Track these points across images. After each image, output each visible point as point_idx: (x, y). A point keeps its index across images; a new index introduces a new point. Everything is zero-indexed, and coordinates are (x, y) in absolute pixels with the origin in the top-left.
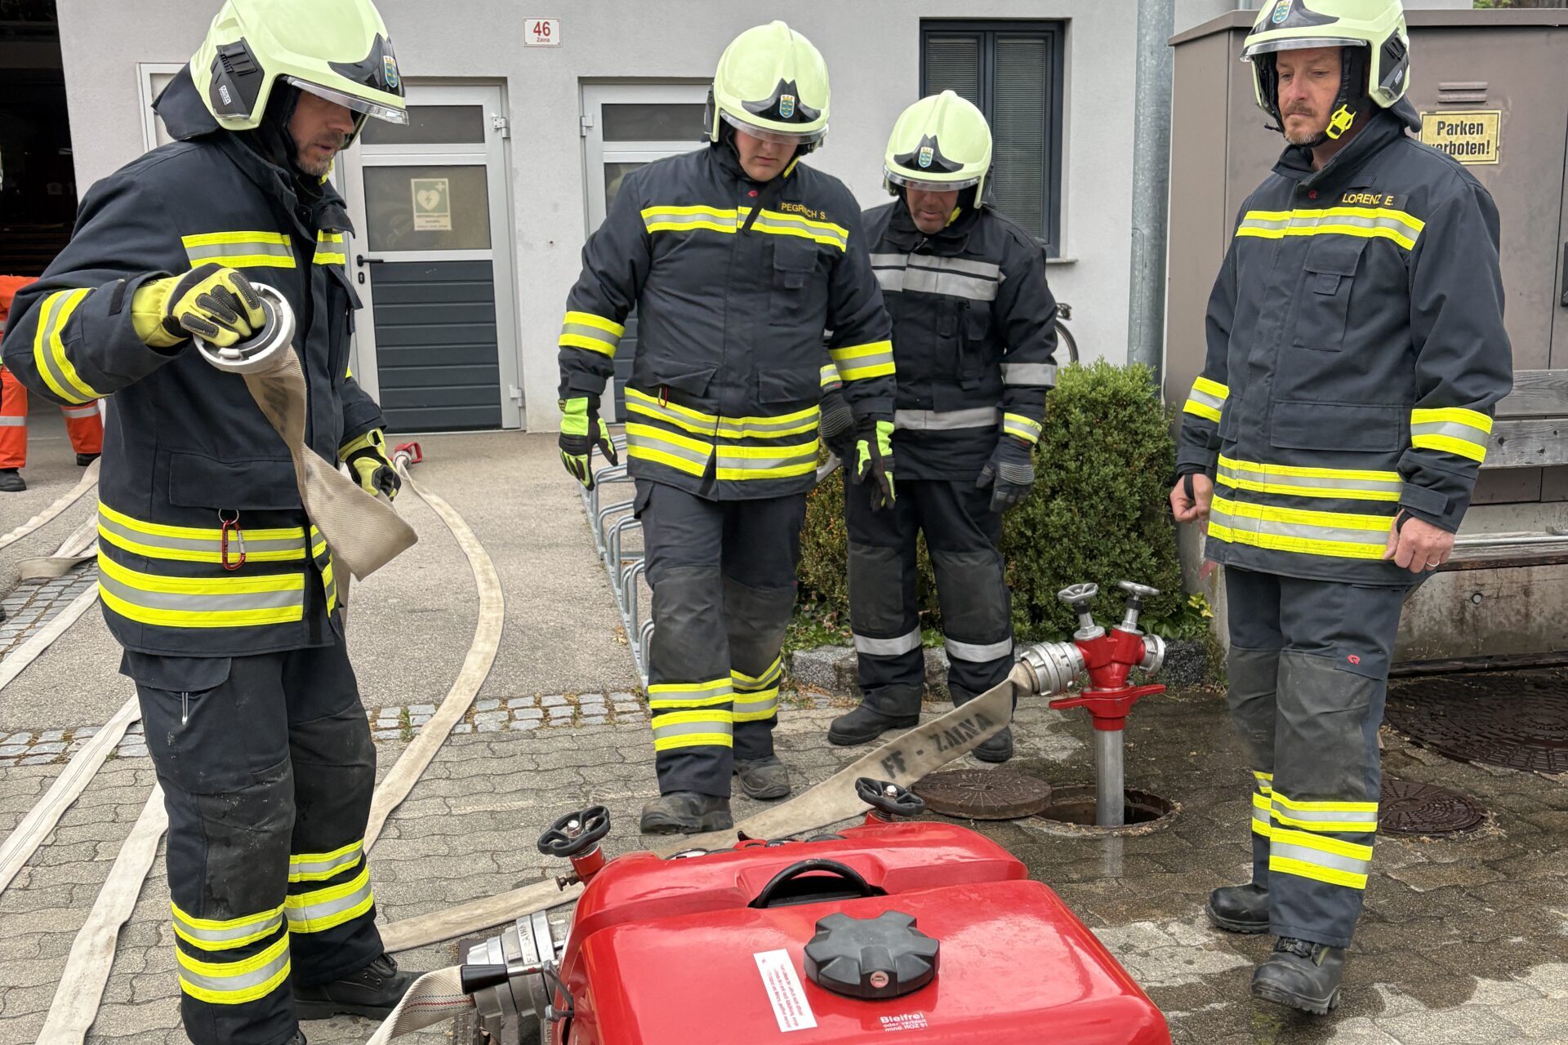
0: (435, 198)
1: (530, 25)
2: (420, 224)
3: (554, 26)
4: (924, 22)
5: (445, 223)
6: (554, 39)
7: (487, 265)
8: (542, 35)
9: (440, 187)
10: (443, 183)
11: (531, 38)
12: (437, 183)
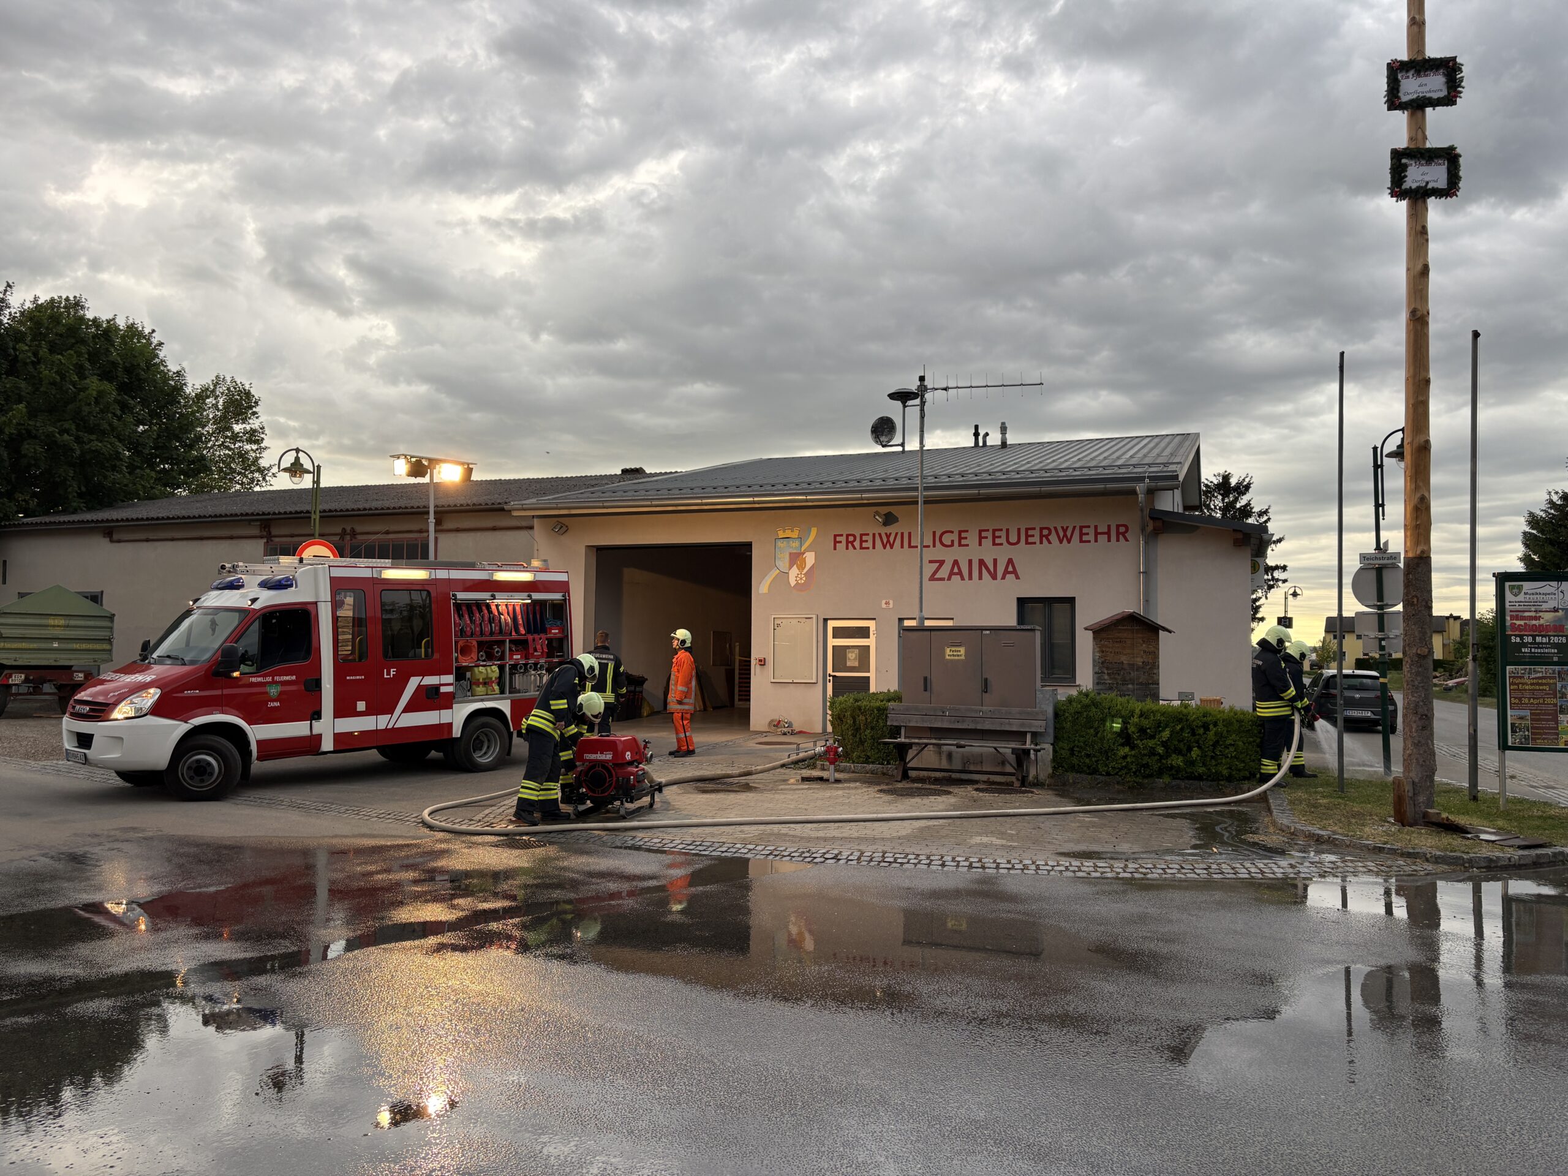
0: (854, 655)
1: (884, 602)
2: (849, 664)
3: (891, 602)
4: (1018, 599)
5: (856, 664)
6: (891, 606)
7: (868, 678)
8: (887, 604)
9: (855, 652)
10: (857, 651)
11: (884, 606)
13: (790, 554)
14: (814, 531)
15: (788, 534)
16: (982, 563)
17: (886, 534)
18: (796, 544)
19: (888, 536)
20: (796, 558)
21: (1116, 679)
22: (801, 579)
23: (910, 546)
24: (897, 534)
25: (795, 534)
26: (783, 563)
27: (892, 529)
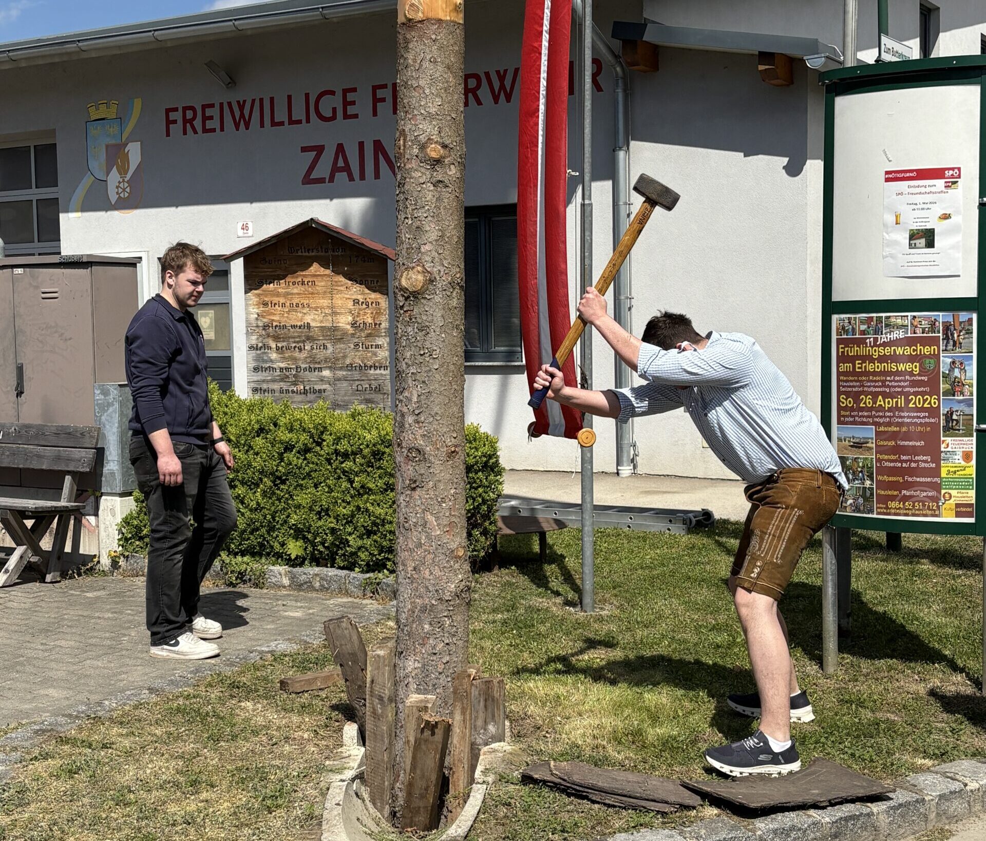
0: (208, 320)
1: (240, 225)
3: (250, 225)
5: (212, 335)
6: (250, 232)
7: (230, 359)
8: (245, 231)
9: (210, 315)
10: (212, 313)
11: (240, 233)
12: (209, 313)
13: (107, 146)
14: (138, 104)
15: (102, 112)
16: (378, 146)
17: (238, 102)
18: (114, 129)
19: (241, 107)
20: (116, 155)
21: (295, 359)
22: (124, 190)
23: (274, 124)
24: (253, 101)
25: (112, 113)
26: (97, 164)
27: (246, 93)
